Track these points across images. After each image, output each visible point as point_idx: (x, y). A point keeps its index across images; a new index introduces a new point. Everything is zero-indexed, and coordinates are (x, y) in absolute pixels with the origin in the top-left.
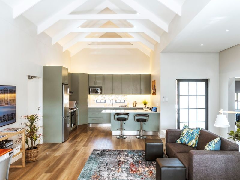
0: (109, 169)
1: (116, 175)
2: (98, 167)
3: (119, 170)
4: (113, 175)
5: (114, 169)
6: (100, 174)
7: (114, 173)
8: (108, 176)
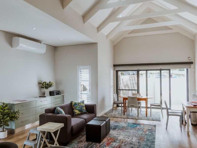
0: (131, 143)
1: (127, 138)
2: (141, 146)
3: (123, 141)
4: (129, 138)
5: (127, 142)
6: (138, 140)
7: (127, 140)
8: (133, 138)
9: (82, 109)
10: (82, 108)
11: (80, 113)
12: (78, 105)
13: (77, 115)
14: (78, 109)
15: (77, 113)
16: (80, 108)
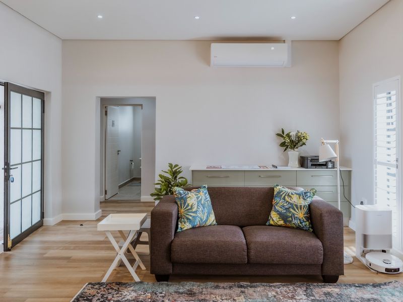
9: (290, 212)
10: (291, 210)
11: (282, 222)
12: (284, 199)
13: (272, 225)
14: (278, 211)
15: (273, 220)
16: (286, 209)
